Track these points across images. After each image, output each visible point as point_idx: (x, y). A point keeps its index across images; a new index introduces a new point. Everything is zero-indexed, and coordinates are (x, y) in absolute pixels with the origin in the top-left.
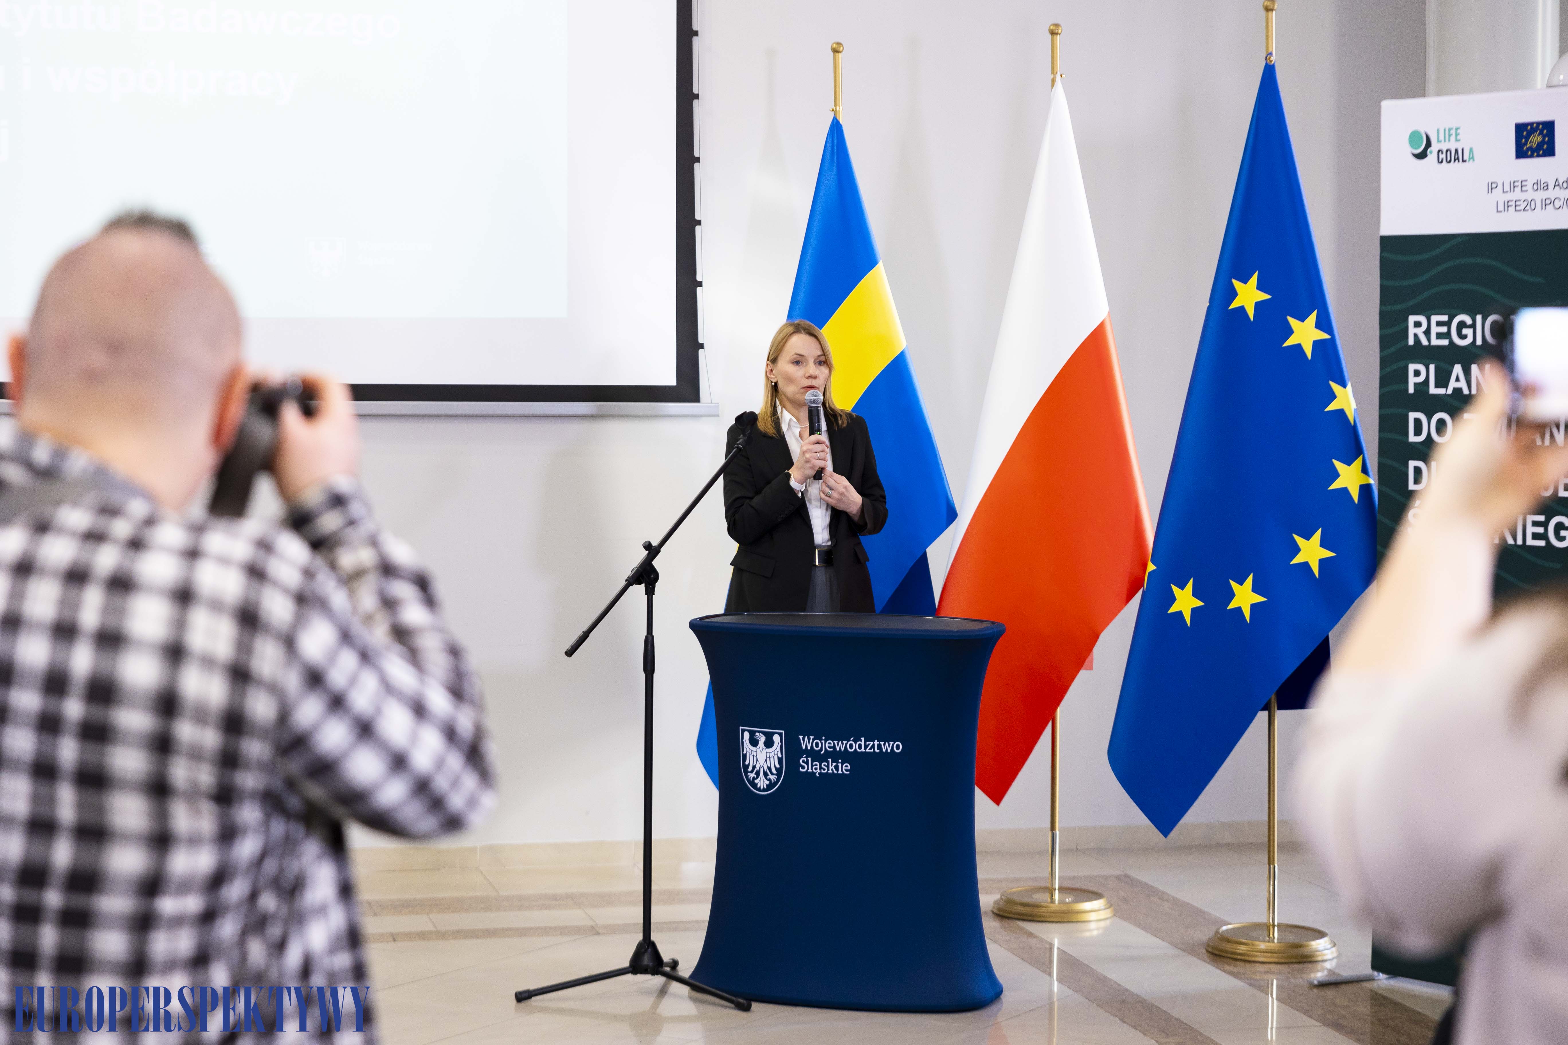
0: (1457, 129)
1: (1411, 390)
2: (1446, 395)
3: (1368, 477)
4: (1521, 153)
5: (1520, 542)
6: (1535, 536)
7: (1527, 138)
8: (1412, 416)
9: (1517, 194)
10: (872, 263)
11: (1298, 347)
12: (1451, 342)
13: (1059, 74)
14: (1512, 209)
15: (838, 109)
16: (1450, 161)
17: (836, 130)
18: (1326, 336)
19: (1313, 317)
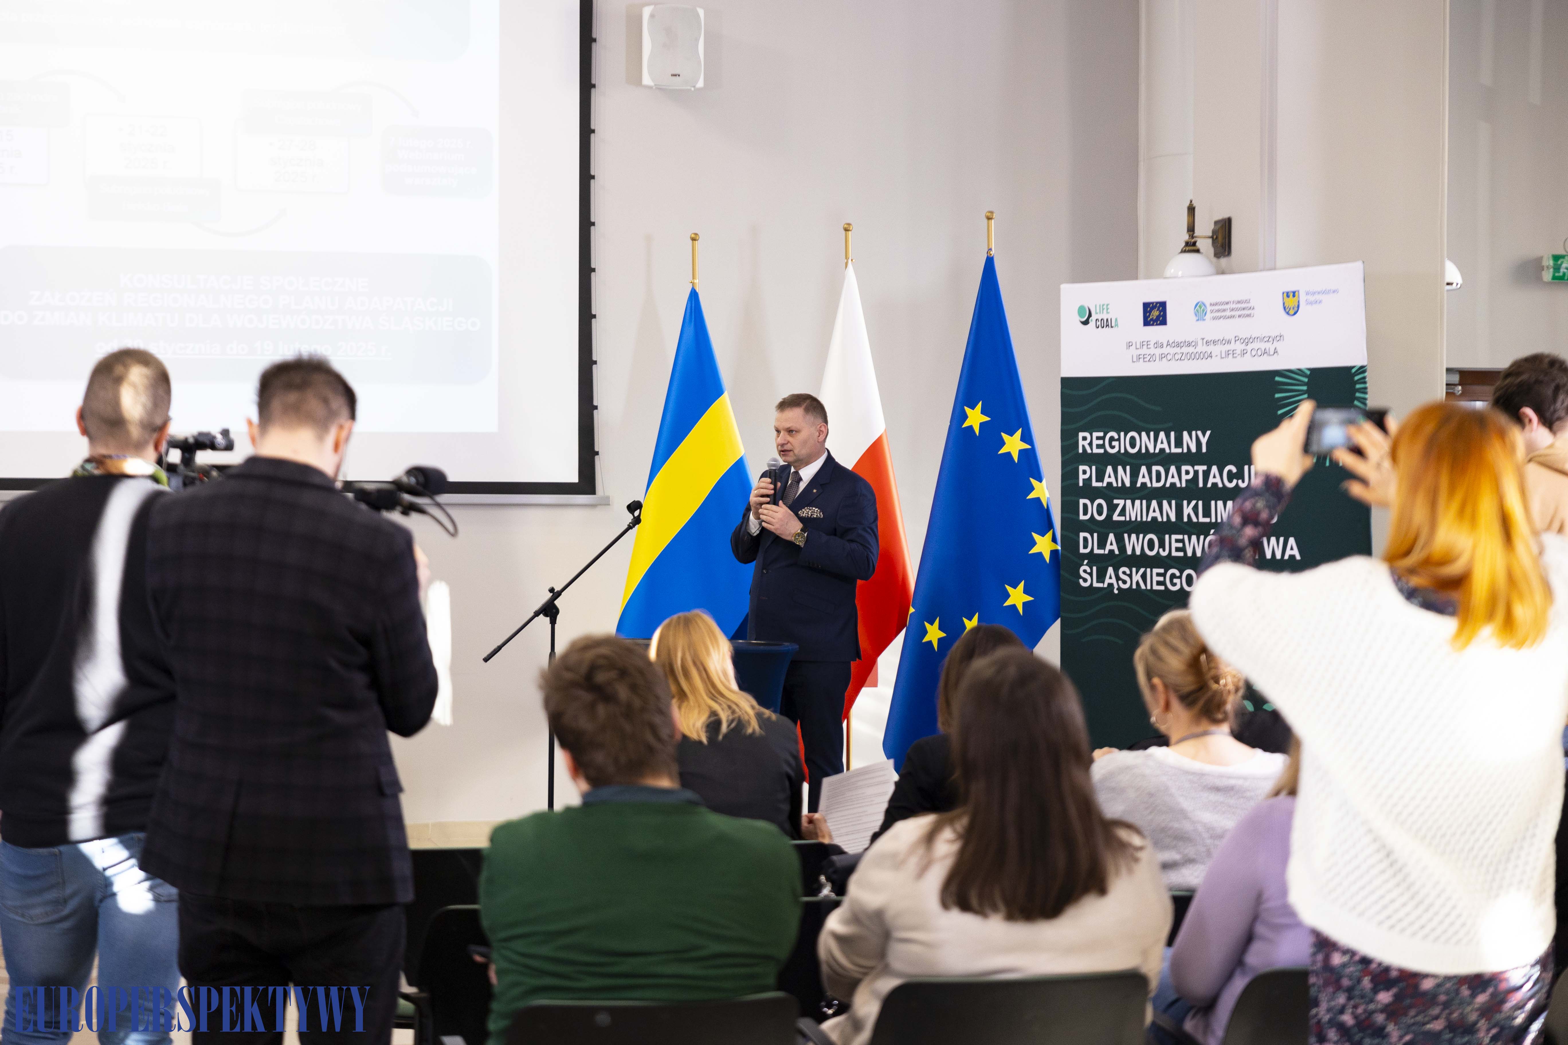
0: (1107, 305)
1: (1081, 484)
2: (1102, 487)
3: (1057, 545)
4: (1147, 323)
5: (1149, 587)
6: (1159, 583)
7: (1150, 312)
8: (1082, 501)
9: (1145, 350)
10: (719, 392)
11: (1009, 454)
12: (1105, 451)
13: (850, 259)
14: (1141, 360)
15: (695, 281)
16: (1103, 327)
17: (694, 296)
18: (1029, 447)
19: (1019, 433)
